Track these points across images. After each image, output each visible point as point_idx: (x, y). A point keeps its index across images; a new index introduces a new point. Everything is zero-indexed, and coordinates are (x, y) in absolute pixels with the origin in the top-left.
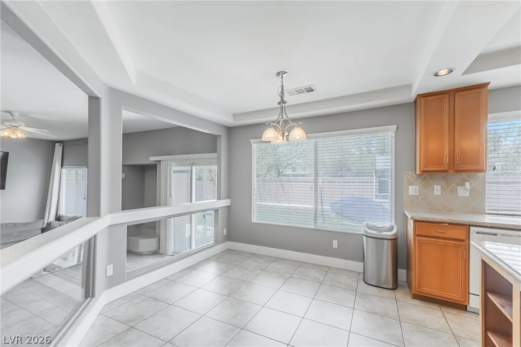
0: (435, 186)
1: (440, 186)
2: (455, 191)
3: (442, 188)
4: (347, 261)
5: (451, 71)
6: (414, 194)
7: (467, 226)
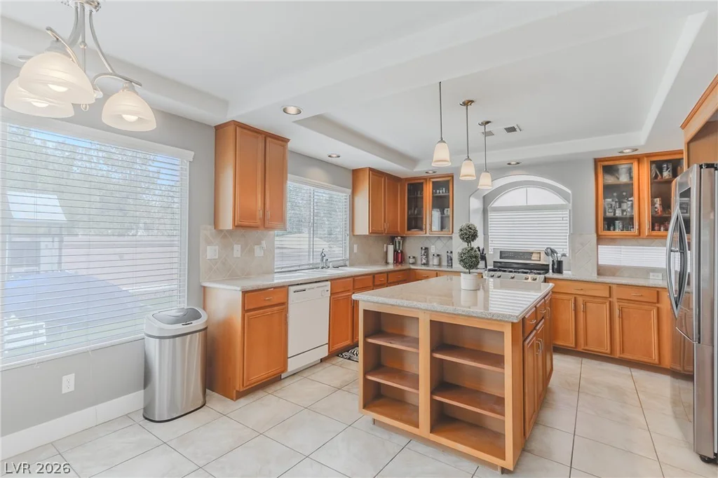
0: (235, 246)
1: (240, 246)
2: (252, 251)
3: (241, 247)
4: (97, 406)
5: (299, 112)
6: (214, 258)
7: (284, 288)
